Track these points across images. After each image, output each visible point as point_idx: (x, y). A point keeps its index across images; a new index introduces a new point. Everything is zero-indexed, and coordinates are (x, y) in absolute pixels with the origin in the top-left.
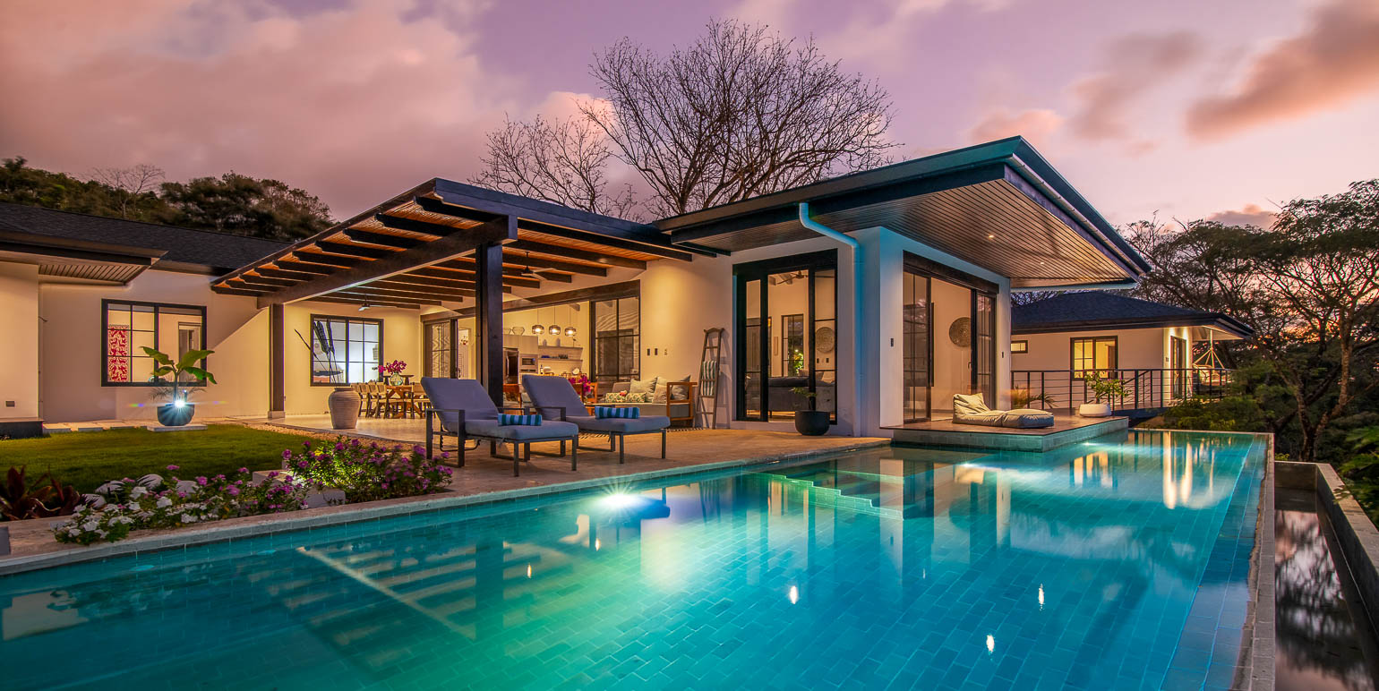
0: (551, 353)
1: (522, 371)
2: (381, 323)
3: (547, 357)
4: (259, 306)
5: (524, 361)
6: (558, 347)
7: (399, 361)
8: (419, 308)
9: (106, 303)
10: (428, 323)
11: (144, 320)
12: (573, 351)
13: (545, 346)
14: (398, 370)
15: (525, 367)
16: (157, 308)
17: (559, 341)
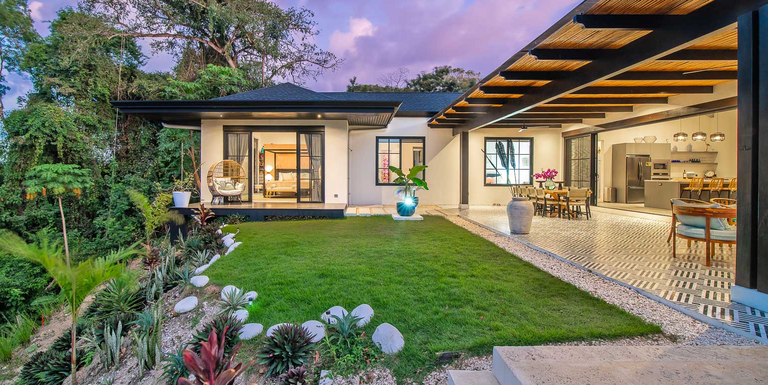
0: (683, 158)
1: (654, 174)
2: (531, 140)
3: (678, 161)
4: (454, 134)
5: (656, 166)
6: (690, 151)
7: (551, 169)
8: (560, 126)
9: (378, 138)
10: (568, 139)
11: (395, 146)
12: (705, 155)
13: (675, 152)
14: (552, 177)
15: (657, 171)
16: (401, 139)
17: (690, 146)
